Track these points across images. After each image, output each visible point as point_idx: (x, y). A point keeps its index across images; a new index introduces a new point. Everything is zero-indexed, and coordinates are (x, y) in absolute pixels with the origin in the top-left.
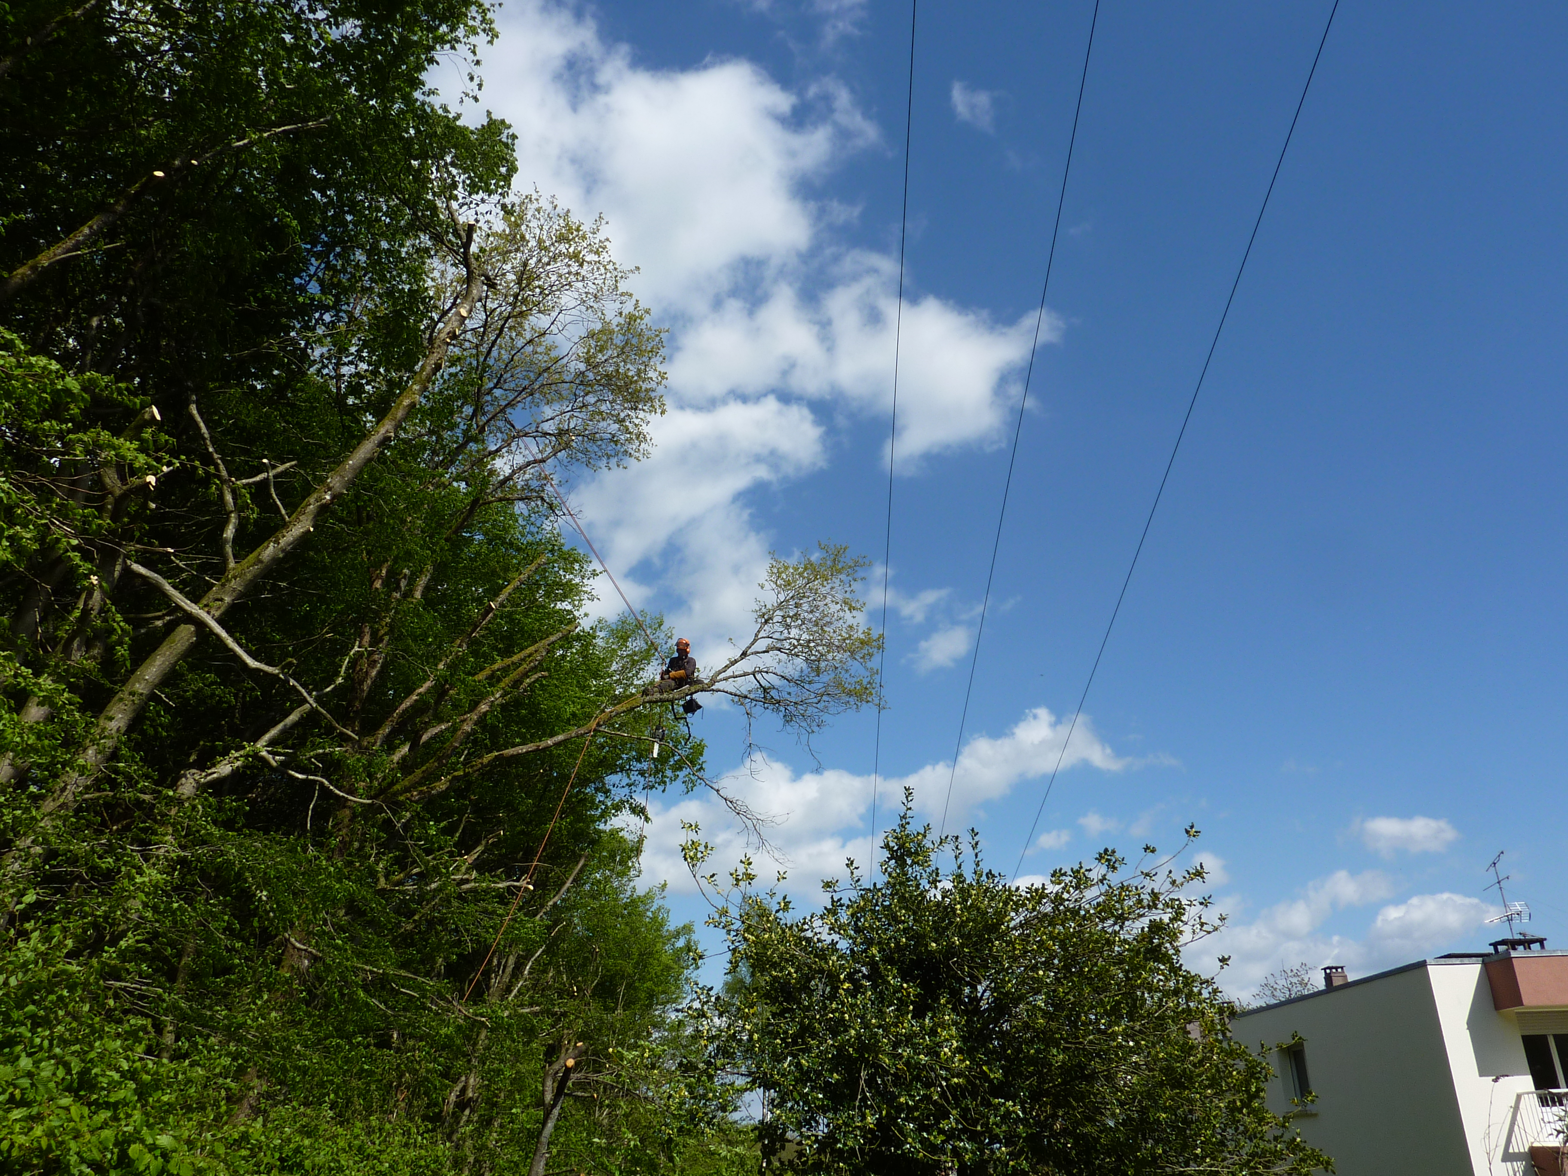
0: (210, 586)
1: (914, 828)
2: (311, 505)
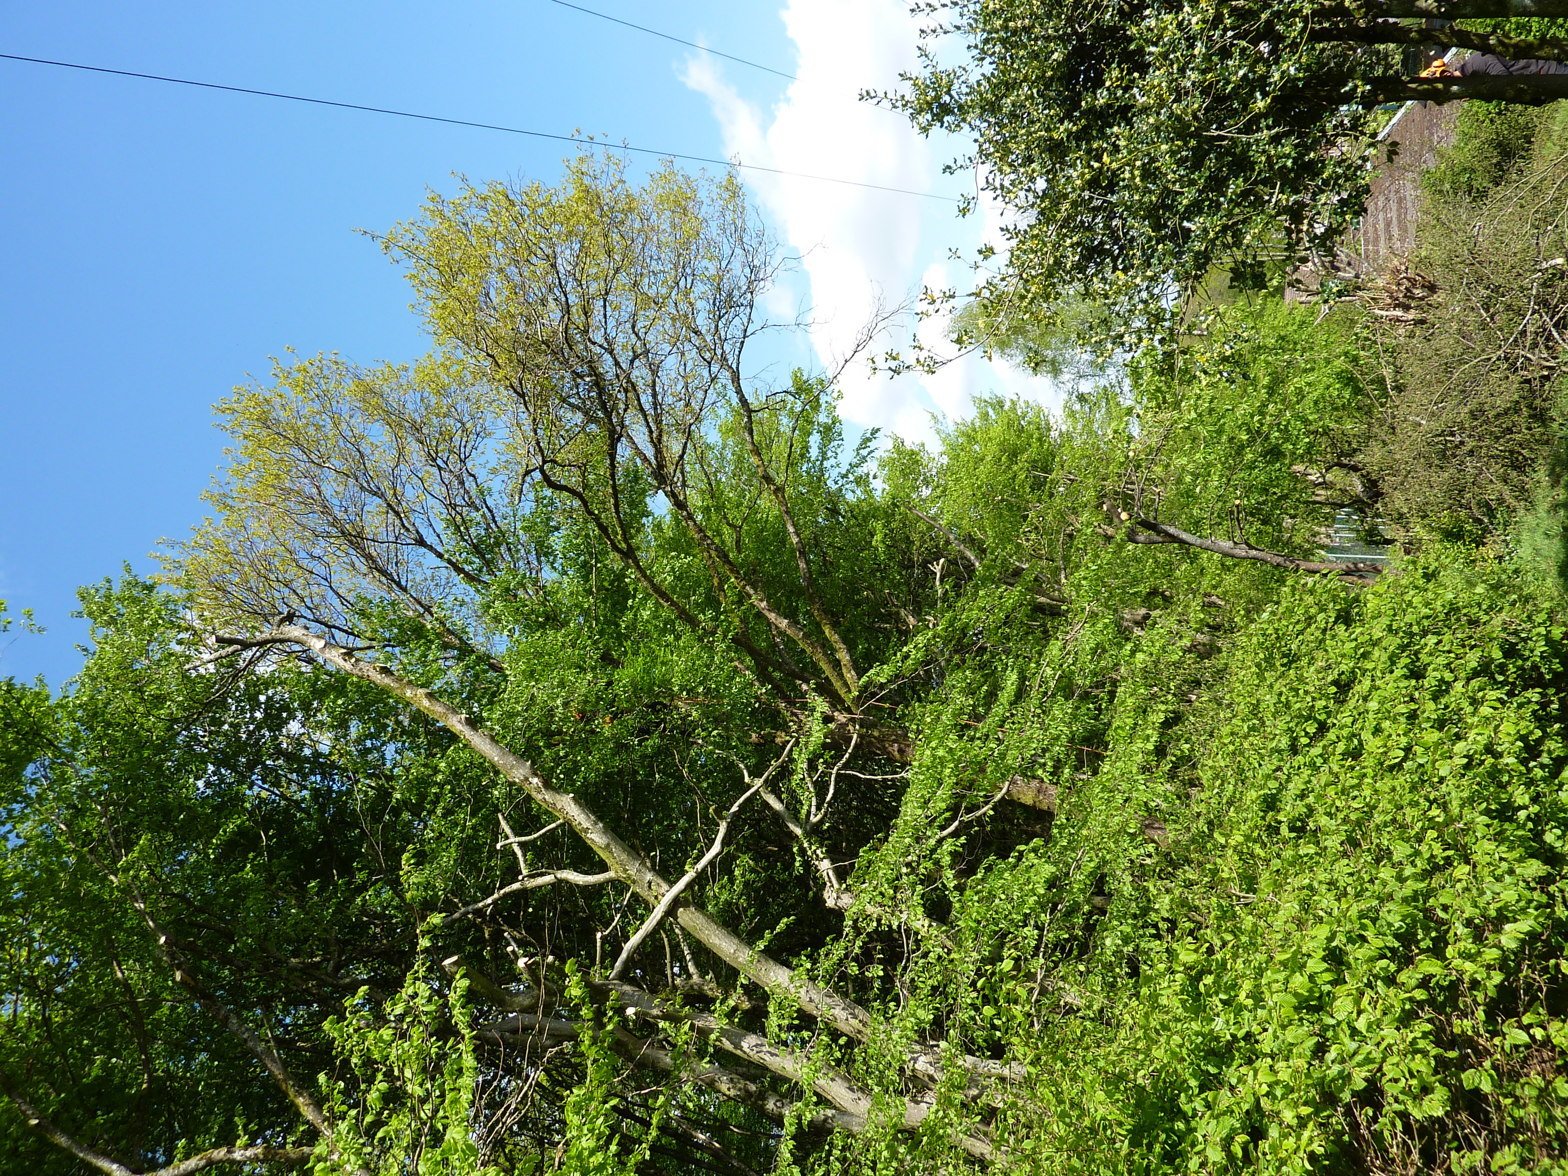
0: (635, 895)
1: (908, 91)
2: (543, 797)
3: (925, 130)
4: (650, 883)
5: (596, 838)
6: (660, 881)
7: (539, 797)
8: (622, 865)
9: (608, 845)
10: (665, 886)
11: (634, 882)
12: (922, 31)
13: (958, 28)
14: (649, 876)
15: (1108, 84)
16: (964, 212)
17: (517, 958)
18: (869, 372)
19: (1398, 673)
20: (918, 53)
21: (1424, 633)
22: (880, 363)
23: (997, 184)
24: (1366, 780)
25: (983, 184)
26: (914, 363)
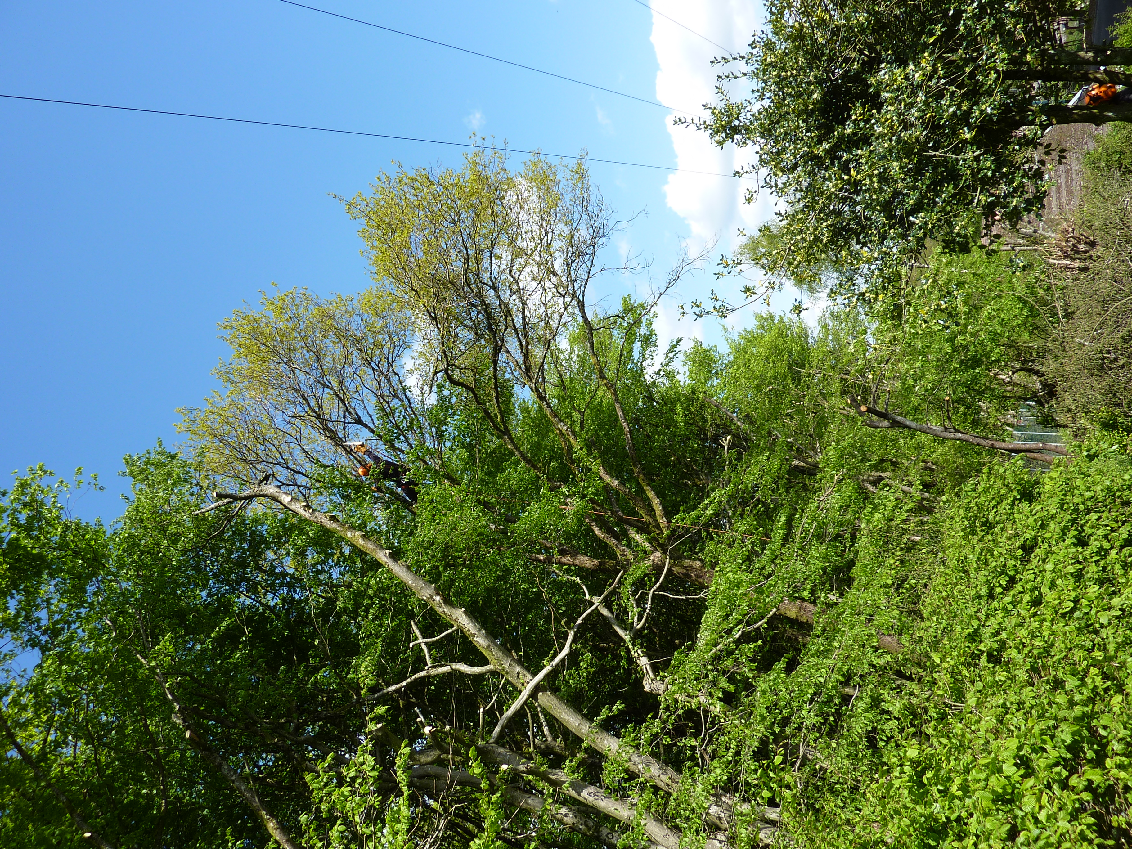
0: (508, 682)
1: (708, 116)
2: (444, 610)
3: (721, 144)
4: (518, 674)
5: (481, 641)
6: (526, 673)
7: (440, 610)
8: (499, 660)
9: (489, 646)
10: (529, 677)
11: (507, 673)
12: (719, 77)
13: (745, 74)
14: (518, 669)
15: (854, 117)
16: (749, 200)
17: (424, 727)
18: (680, 316)
19: (1068, 541)
20: (716, 90)
21: (1088, 511)
22: (687, 309)
23: (773, 183)
24: (1045, 623)
25: (763, 183)
26: (712, 310)
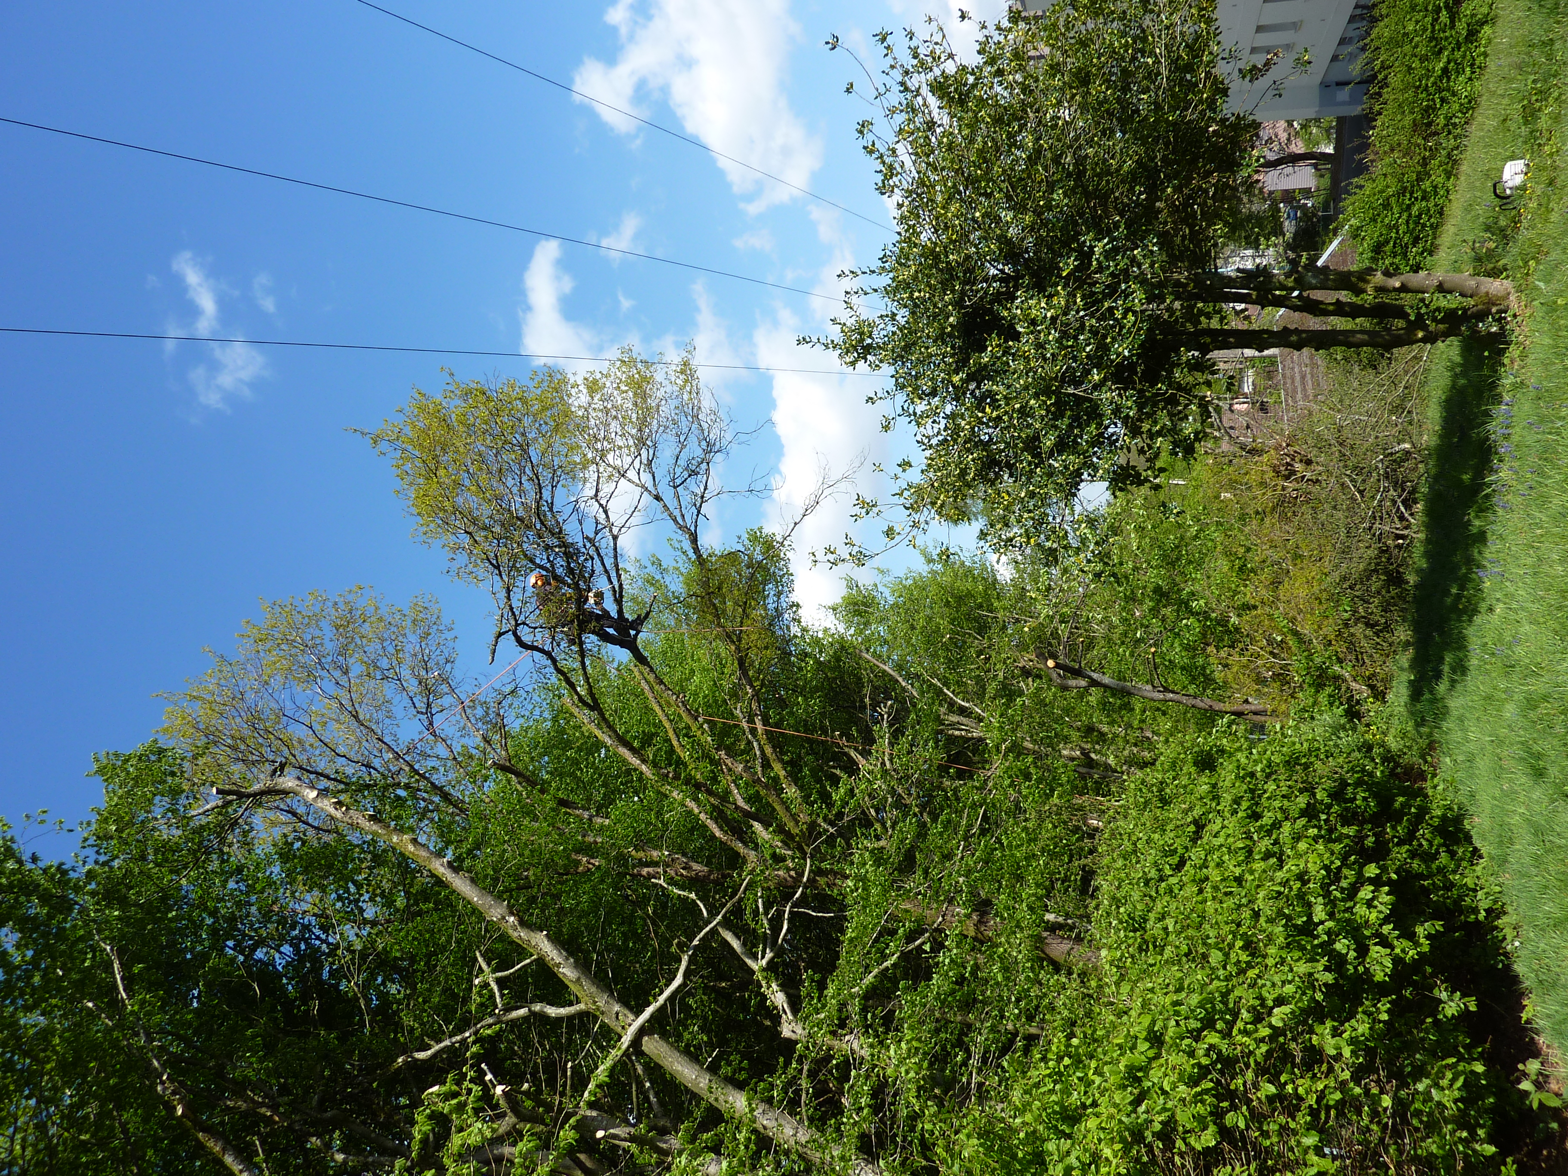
1: (837, 335)
2: (521, 934)
3: (853, 363)
4: (617, 1014)
5: (568, 972)
6: (627, 1012)
7: (516, 934)
8: (592, 996)
9: (578, 979)
10: (631, 1017)
11: (603, 1013)
12: (847, 293)
13: (876, 291)
14: (617, 1008)
15: (990, 348)
16: (886, 428)
17: (494, 1087)
20: (845, 306)
23: (911, 411)
25: (900, 411)
26: (848, 556)
